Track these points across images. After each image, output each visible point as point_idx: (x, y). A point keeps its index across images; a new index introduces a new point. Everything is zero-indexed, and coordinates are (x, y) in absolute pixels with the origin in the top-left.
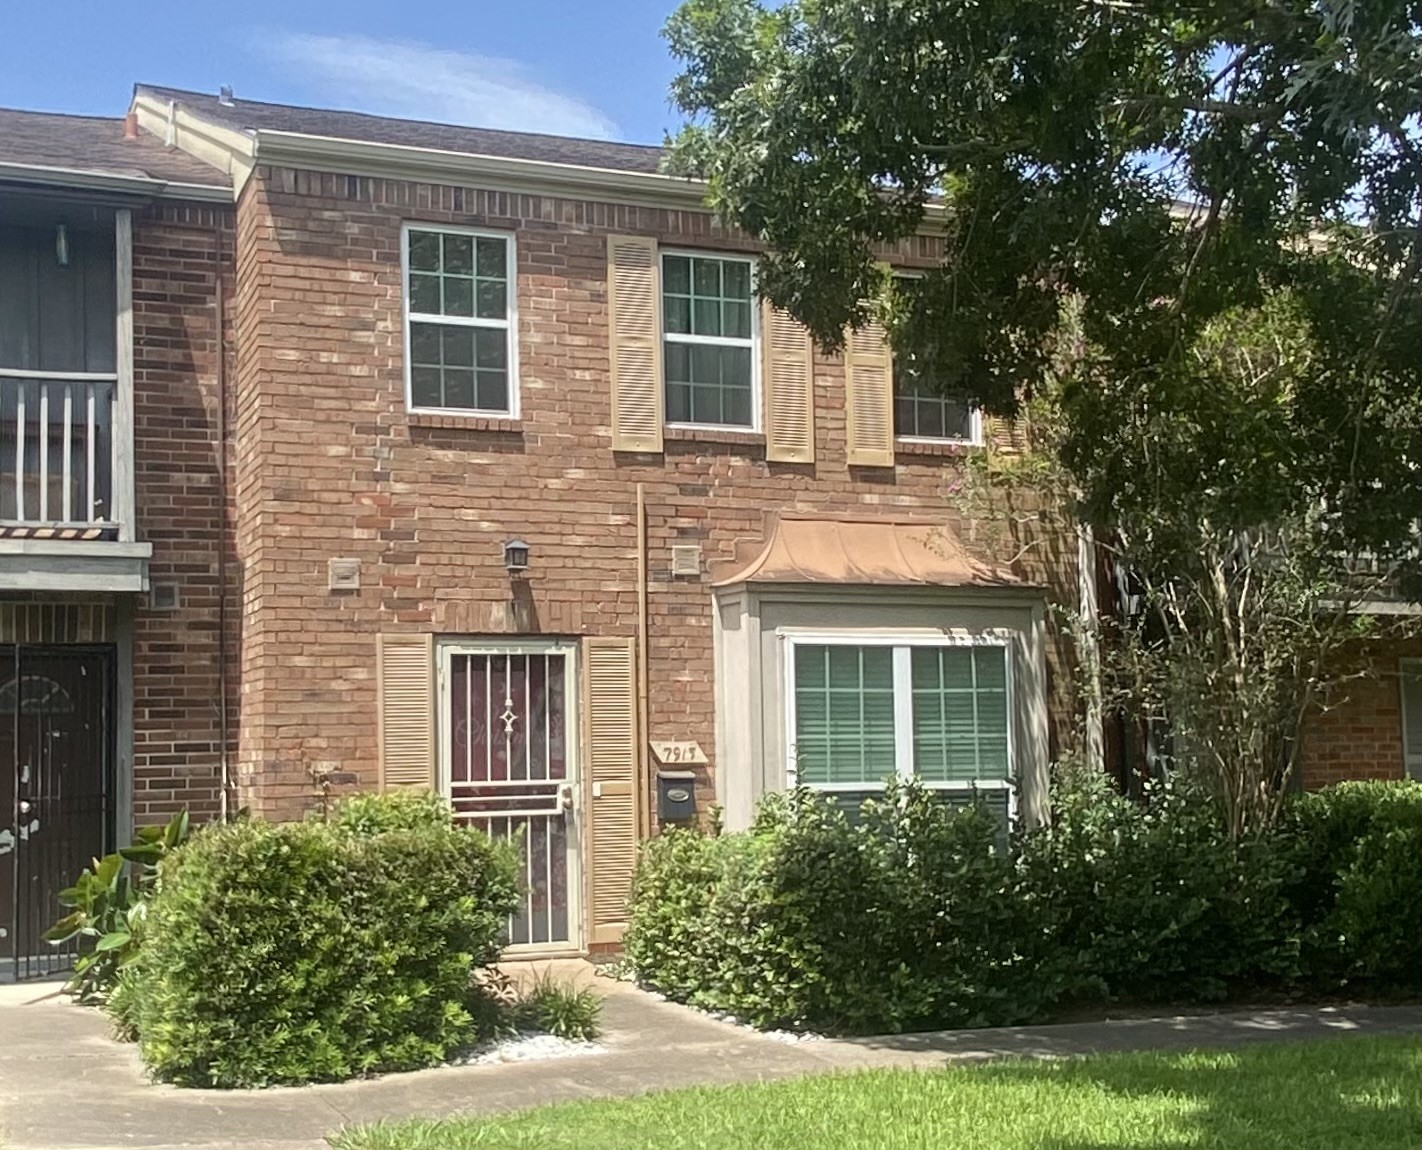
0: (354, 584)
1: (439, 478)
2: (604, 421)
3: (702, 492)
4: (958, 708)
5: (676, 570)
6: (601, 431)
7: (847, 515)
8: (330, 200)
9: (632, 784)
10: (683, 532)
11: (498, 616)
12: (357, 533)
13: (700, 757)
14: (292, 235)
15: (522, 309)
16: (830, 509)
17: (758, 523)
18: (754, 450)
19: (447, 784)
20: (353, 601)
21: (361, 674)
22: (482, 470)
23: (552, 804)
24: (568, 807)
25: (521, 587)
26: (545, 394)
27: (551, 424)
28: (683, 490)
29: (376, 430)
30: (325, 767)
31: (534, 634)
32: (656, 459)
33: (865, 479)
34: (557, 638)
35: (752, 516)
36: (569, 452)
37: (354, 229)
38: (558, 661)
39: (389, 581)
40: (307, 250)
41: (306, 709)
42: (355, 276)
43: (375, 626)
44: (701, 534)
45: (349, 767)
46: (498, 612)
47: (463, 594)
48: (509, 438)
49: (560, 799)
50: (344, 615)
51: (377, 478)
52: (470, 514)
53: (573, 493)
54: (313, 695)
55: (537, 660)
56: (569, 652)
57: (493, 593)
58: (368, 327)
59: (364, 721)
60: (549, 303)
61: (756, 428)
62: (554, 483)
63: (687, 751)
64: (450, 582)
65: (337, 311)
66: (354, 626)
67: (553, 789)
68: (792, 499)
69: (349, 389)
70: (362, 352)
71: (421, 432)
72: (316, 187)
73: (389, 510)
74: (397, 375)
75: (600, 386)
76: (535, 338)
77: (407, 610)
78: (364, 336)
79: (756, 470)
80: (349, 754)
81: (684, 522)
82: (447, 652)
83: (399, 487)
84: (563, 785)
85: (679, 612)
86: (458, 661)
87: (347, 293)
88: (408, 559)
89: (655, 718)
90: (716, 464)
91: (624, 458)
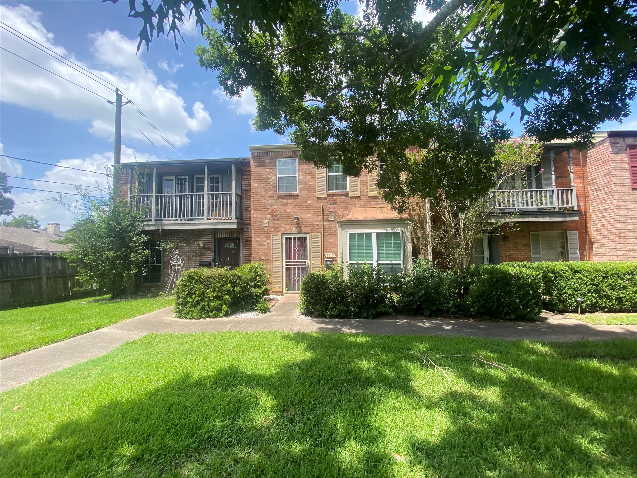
0: (267, 225)
1: (283, 205)
2: (315, 192)
3: (335, 204)
4: (388, 246)
5: (330, 219)
6: (314, 194)
7: (368, 206)
8: (263, 157)
9: (320, 261)
10: (331, 212)
11: (294, 230)
12: (268, 216)
13: (334, 256)
14: (257, 164)
15: (299, 172)
16: (364, 205)
17: (347, 209)
18: (347, 195)
19: (285, 261)
20: (267, 228)
21: (269, 241)
22: (291, 203)
23: (305, 265)
24: (308, 265)
25: (298, 224)
26: (303, 188)
27: (304, 193)
28: (331, 204)
29: (271, 197)
30: (262, 258)
31: (301, 233)
32: (326, 198)
33: (372, 199)
34: (306, 233)
35: (346, 208)
36: (308, 198)
37: (267, 161)
38: (306, 238)
39: (273, 224)
40: (259, 166)
41: (259, 247)
42: (268, 170)
43: (272, 232)
44: (335, 212)
45: (267, 258)
46: (294, 229)
47: (288, 226)
48: (296, 197)
49: (306, 264)
50: (266, 230)
51: (272, 206)
52: (289, 211)
53: (309, 206)
54: (260, 245)
55: (302, 238)
56: (308, 236)
57: (292, 226)
58: (270, 179)
59: (269, 249)
60: (303, 170)
61: (348, 190)
62: (305, 204)
63: (332, 255)
64: (285, 224)
65: (264, 176)
66: (267, 232)
67: (305, 262)
68: (355, 204)
69: (266, 191)
70: (269, 183)
71: (280, 197)
72: (261, 155)
73: (273, 211)
74: (276, 187)
75: (314, 185)
76: (301, 177)
77: (277, 229)
78: (270, 180)
79: (347, 199)
80: (267, 255)
81: (331, 210)
82: (285, 237)
83: (276, 207)
84: (307, 261)
85: (330, 228)
86: (287, 238)
87: (267, 173)
88: (277, 220)
89: (325, 248)
90: (338, 198)
91: (319, 199)
